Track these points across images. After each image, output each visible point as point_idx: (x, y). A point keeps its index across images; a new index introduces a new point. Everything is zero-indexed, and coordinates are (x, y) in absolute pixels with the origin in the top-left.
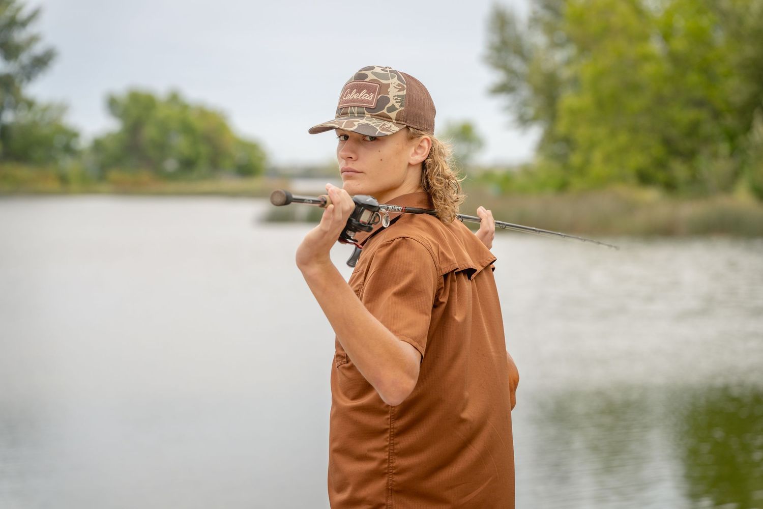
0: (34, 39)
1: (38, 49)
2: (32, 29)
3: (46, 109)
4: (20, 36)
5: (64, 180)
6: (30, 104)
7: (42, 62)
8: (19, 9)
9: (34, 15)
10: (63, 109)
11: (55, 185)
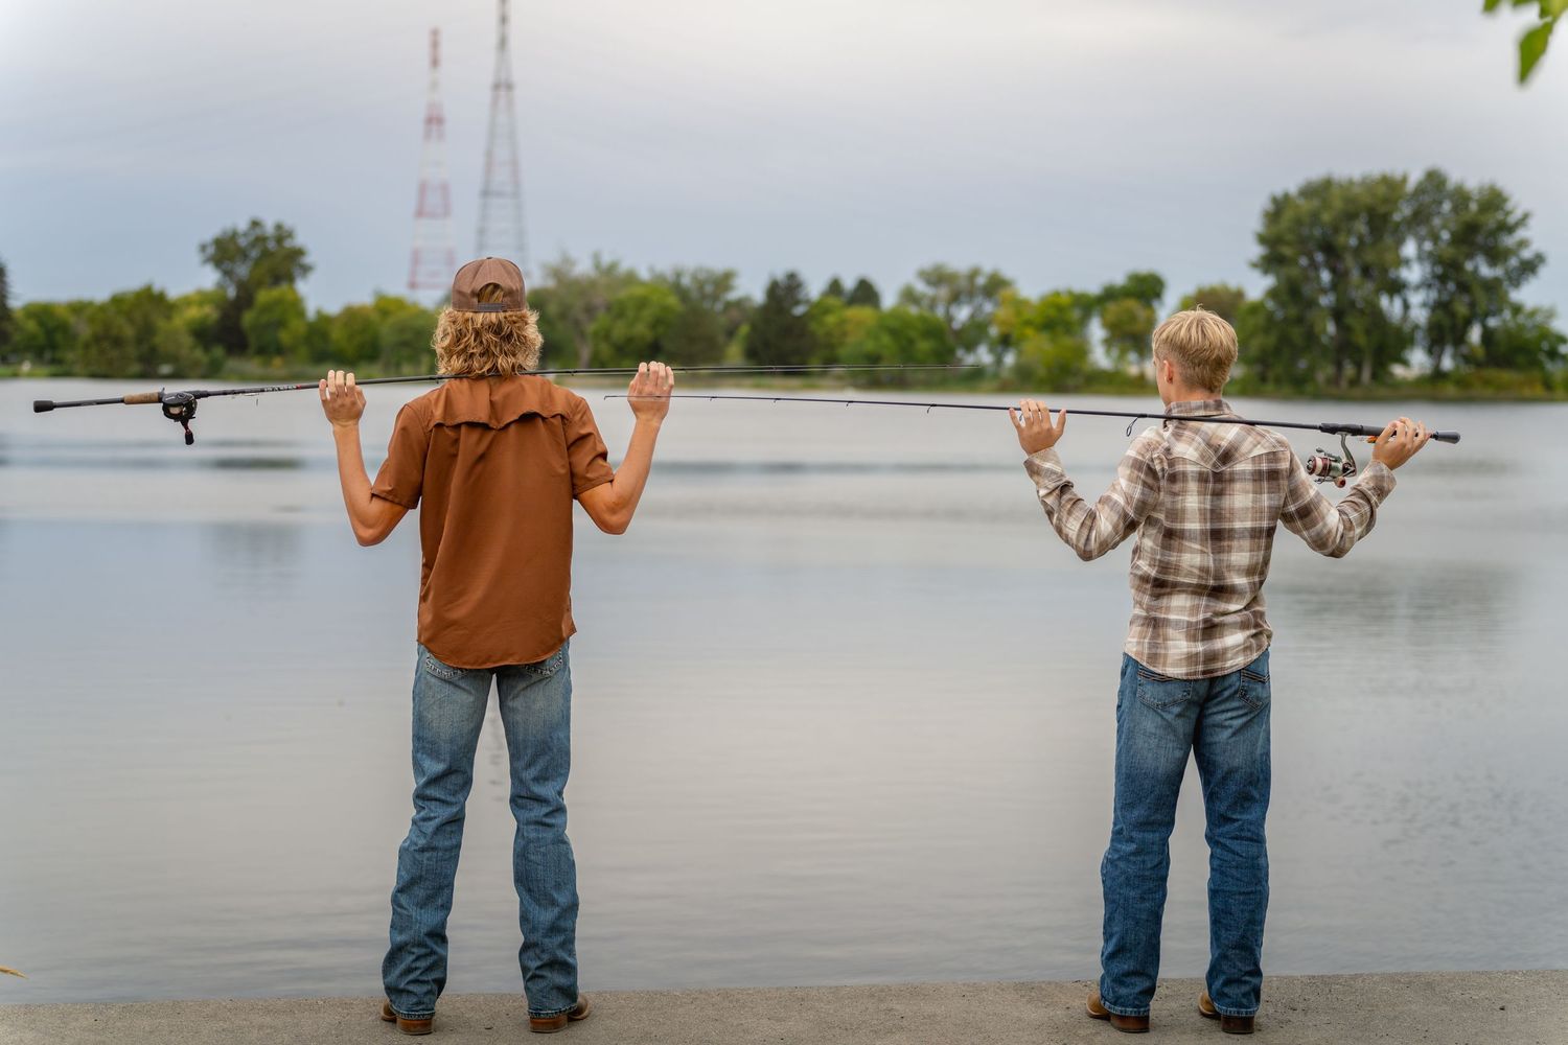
0: (1523, 244)
1: (1527, 254)
2: (1521, 234)
3: (1533, 314)
4: (1509, 241)
5: (1548, 385)
6: (1517, 309)
7: (1530, 267)
8: (1508, 213)
9: (1525, 217)
10: (1551, 314)
11: (1539, 390)
